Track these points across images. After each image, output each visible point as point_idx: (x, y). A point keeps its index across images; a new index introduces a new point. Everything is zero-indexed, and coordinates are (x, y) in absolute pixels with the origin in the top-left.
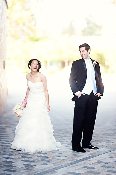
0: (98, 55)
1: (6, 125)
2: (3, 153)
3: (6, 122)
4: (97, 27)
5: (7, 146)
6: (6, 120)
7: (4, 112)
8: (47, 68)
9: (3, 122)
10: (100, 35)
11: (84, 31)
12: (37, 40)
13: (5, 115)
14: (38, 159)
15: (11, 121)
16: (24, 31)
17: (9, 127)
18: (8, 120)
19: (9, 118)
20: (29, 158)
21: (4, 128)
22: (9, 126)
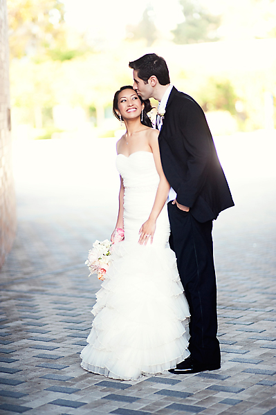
0: (218, 87)
1: (30, 285)
2: (46, 383)
3: (27, 276)
4: (209, 20)
5: (51, 358)
6: (26, 270)
7: (16, 247)
8: (96, 125)
9: (20, 275)
10: (216, 39)
11: (177, 32)
12: (69, 58)
13: (20, 256)
14: (161, 404)
15: (40, 273)
16: (34, 36)
17: (42, 292)
18: (31, 269)
19: (33, 264)
20: (131, 400)
21: (28, 295)
22: (41, 288)
